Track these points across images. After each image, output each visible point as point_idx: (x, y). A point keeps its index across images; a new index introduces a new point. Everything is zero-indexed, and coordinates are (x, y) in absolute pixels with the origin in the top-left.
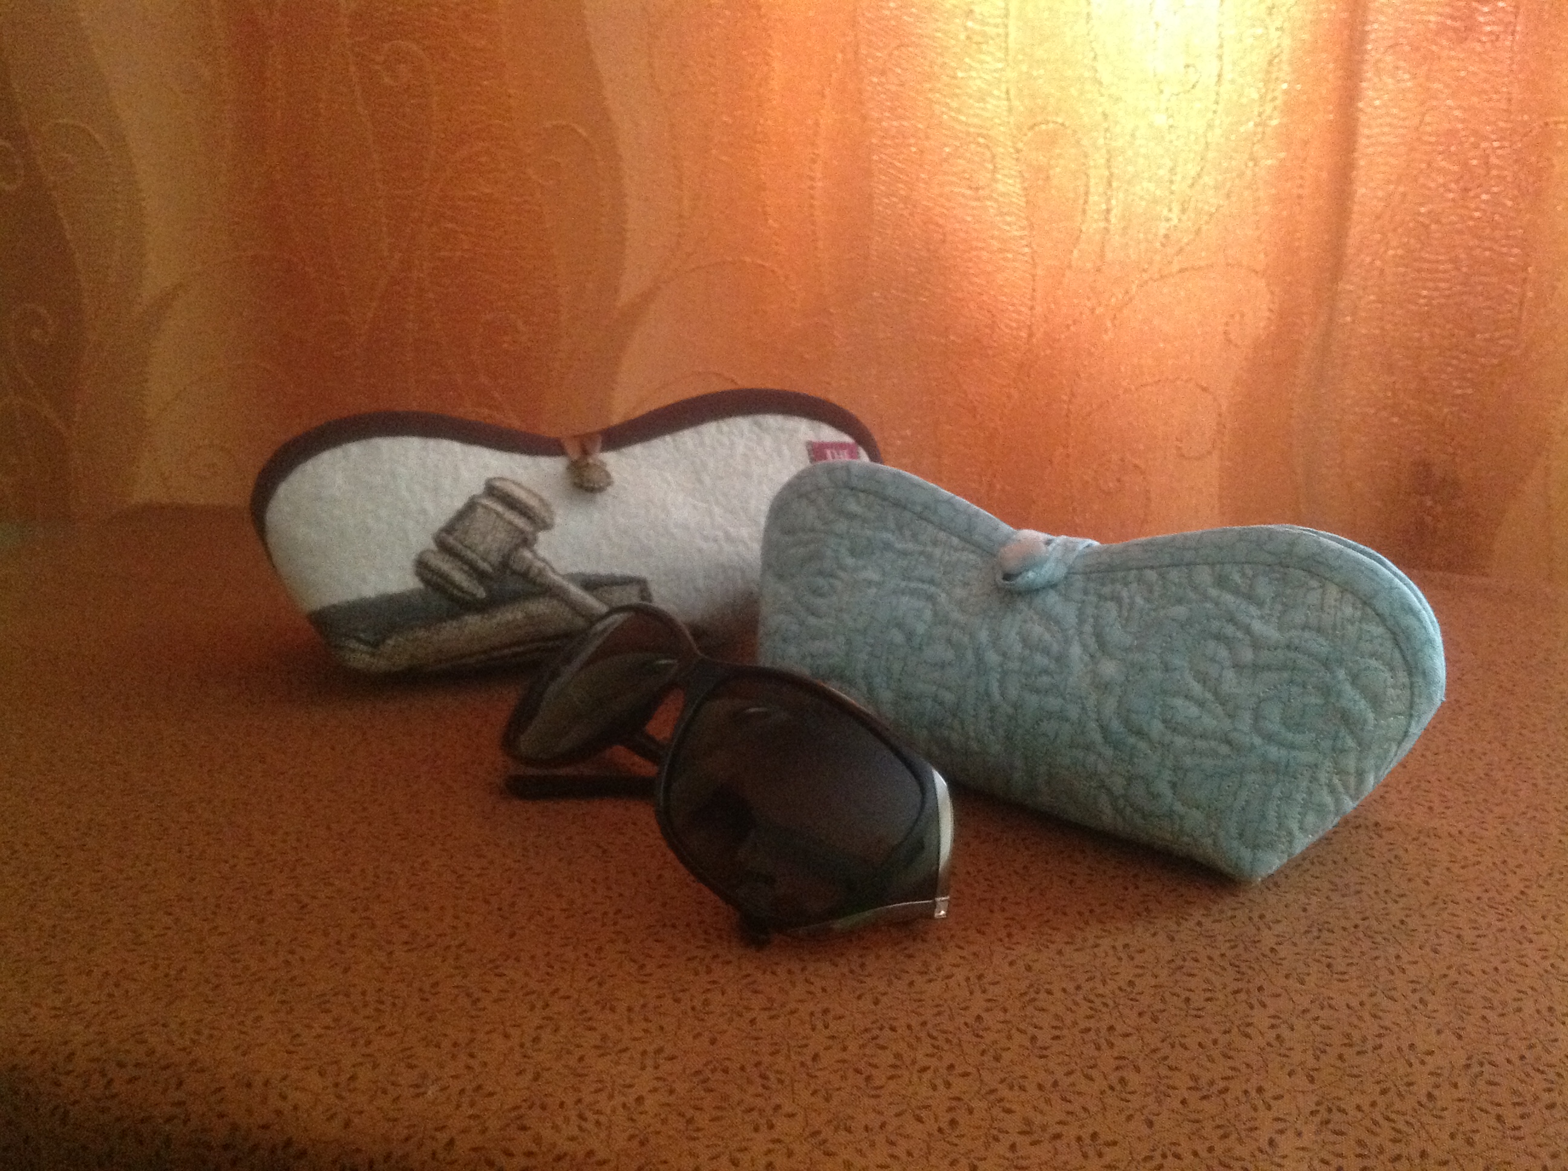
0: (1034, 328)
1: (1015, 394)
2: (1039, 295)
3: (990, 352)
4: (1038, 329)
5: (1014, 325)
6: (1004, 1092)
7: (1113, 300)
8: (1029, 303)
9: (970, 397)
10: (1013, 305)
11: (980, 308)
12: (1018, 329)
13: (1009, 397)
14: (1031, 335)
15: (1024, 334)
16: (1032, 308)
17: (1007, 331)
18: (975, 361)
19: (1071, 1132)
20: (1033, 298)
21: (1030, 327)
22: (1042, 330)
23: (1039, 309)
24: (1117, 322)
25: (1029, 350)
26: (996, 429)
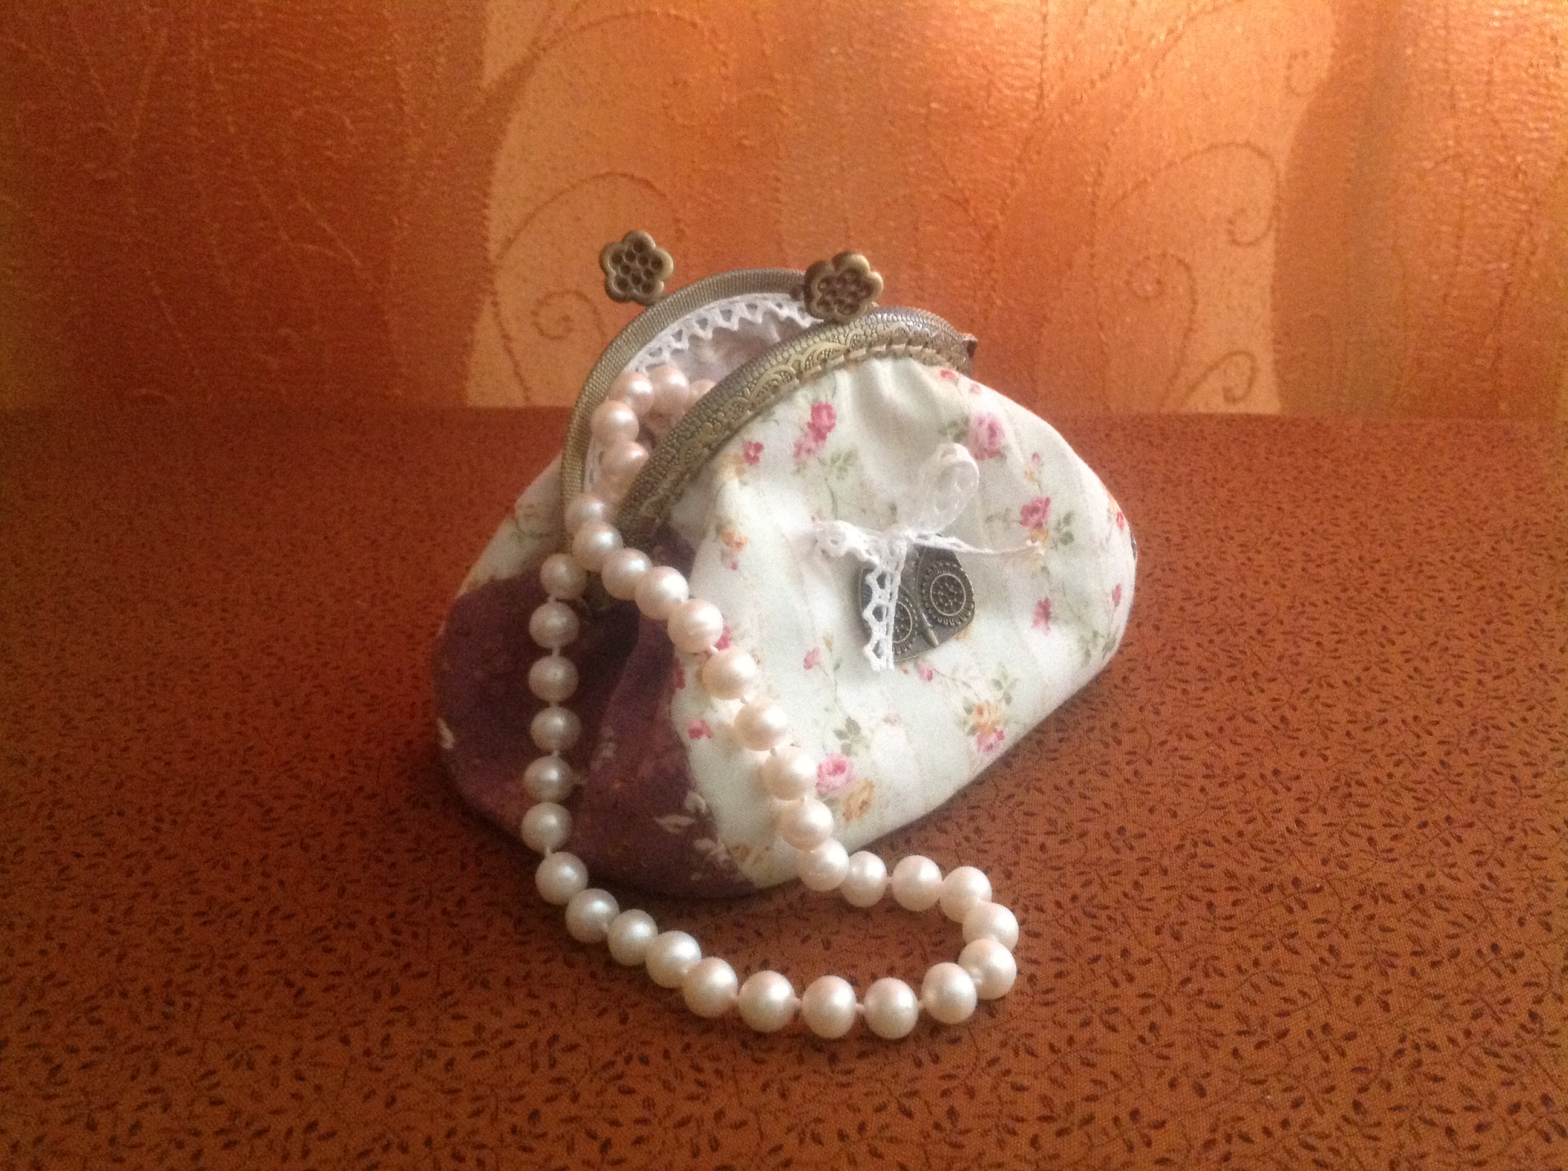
0: (1047, 87)
1: (1021, 178)
2: (1050, 40)
3: (986, 123)
4: (1052, 88)
5: (1017, 83)
6: (1008, 1060)
7: (1154, 42)
8: (1040, 53)
9: (960, 184)
10: (1015, 56)
11: (972, 63)
12: (1026, 89)
13: (1013, 183)
14: (1041, 96)
15: (1031, 96)
16: (1042, 60)
17: (1007, 92)
18: (965, 136)
19: (1103, 1110)
20: (1043, 47)
21: (1041, 86)
22: (1057, 89)
23: (1051, 60)
24: (1158, 73)
25: (1040, 118)
26: (996, 227)
